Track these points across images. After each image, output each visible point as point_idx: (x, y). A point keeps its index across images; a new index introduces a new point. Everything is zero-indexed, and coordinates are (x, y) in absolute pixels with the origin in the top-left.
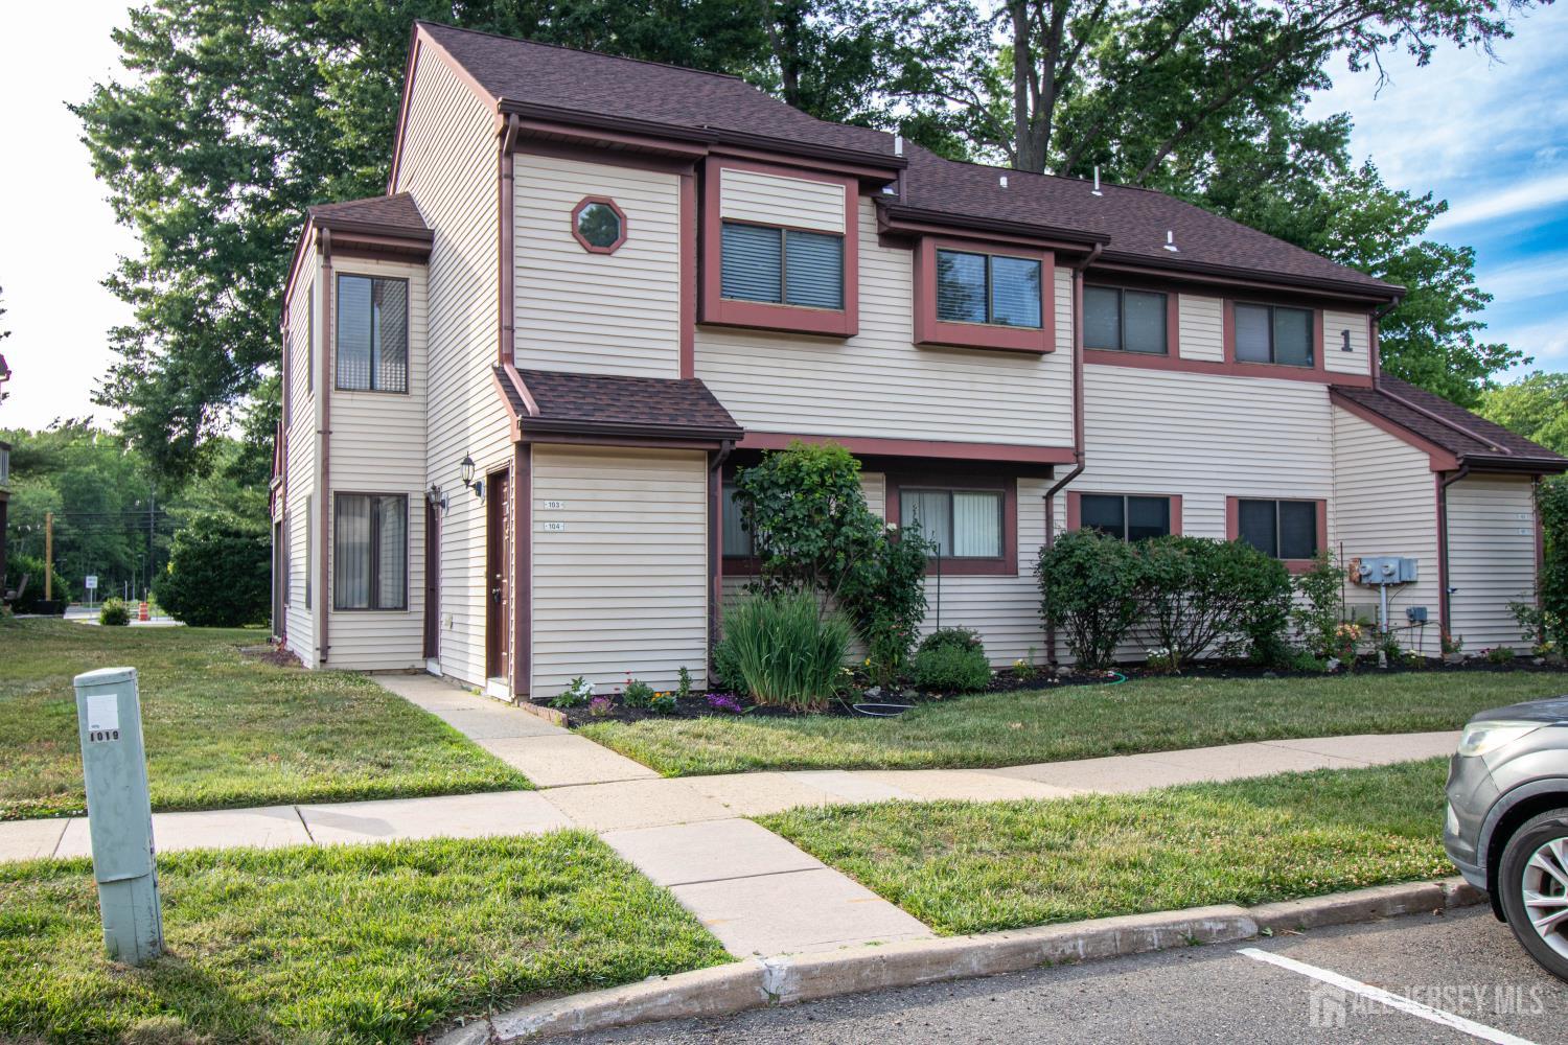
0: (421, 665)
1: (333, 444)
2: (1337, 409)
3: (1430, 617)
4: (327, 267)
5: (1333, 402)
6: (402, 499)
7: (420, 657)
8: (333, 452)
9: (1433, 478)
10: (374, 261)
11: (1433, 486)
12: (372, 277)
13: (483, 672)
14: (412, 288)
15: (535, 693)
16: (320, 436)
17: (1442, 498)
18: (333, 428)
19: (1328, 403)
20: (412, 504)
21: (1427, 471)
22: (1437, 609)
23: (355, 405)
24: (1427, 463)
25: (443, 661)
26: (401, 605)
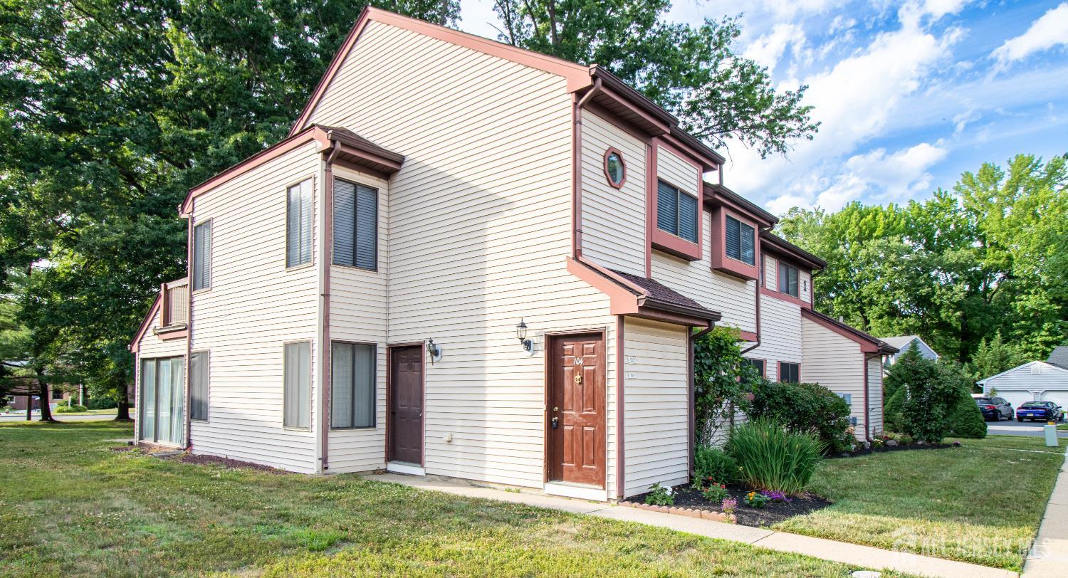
0: (383, 467)
1: (331, 305)
2: (805, 319)
3: (858, 422)
4: (328, 171)
5: (803, 315)
6: (371, 348)
7: (383, 461)
8: (331, 311)
9: (862, 355)
10: (357, 172)
11: (863, 359)
12: (355, 185)
13: (542, 477)
14: (380, 196)
15: (627, 494)
16: (323, 297)
17: (866, 365)
18: (332, 292)
19: (800, 315)
20: (379, 351)
21: (859, 352)
22: (863, 418)
23: (346, 277)
24: (859, 348)
25: (426, 465)
26: (372, 425)
